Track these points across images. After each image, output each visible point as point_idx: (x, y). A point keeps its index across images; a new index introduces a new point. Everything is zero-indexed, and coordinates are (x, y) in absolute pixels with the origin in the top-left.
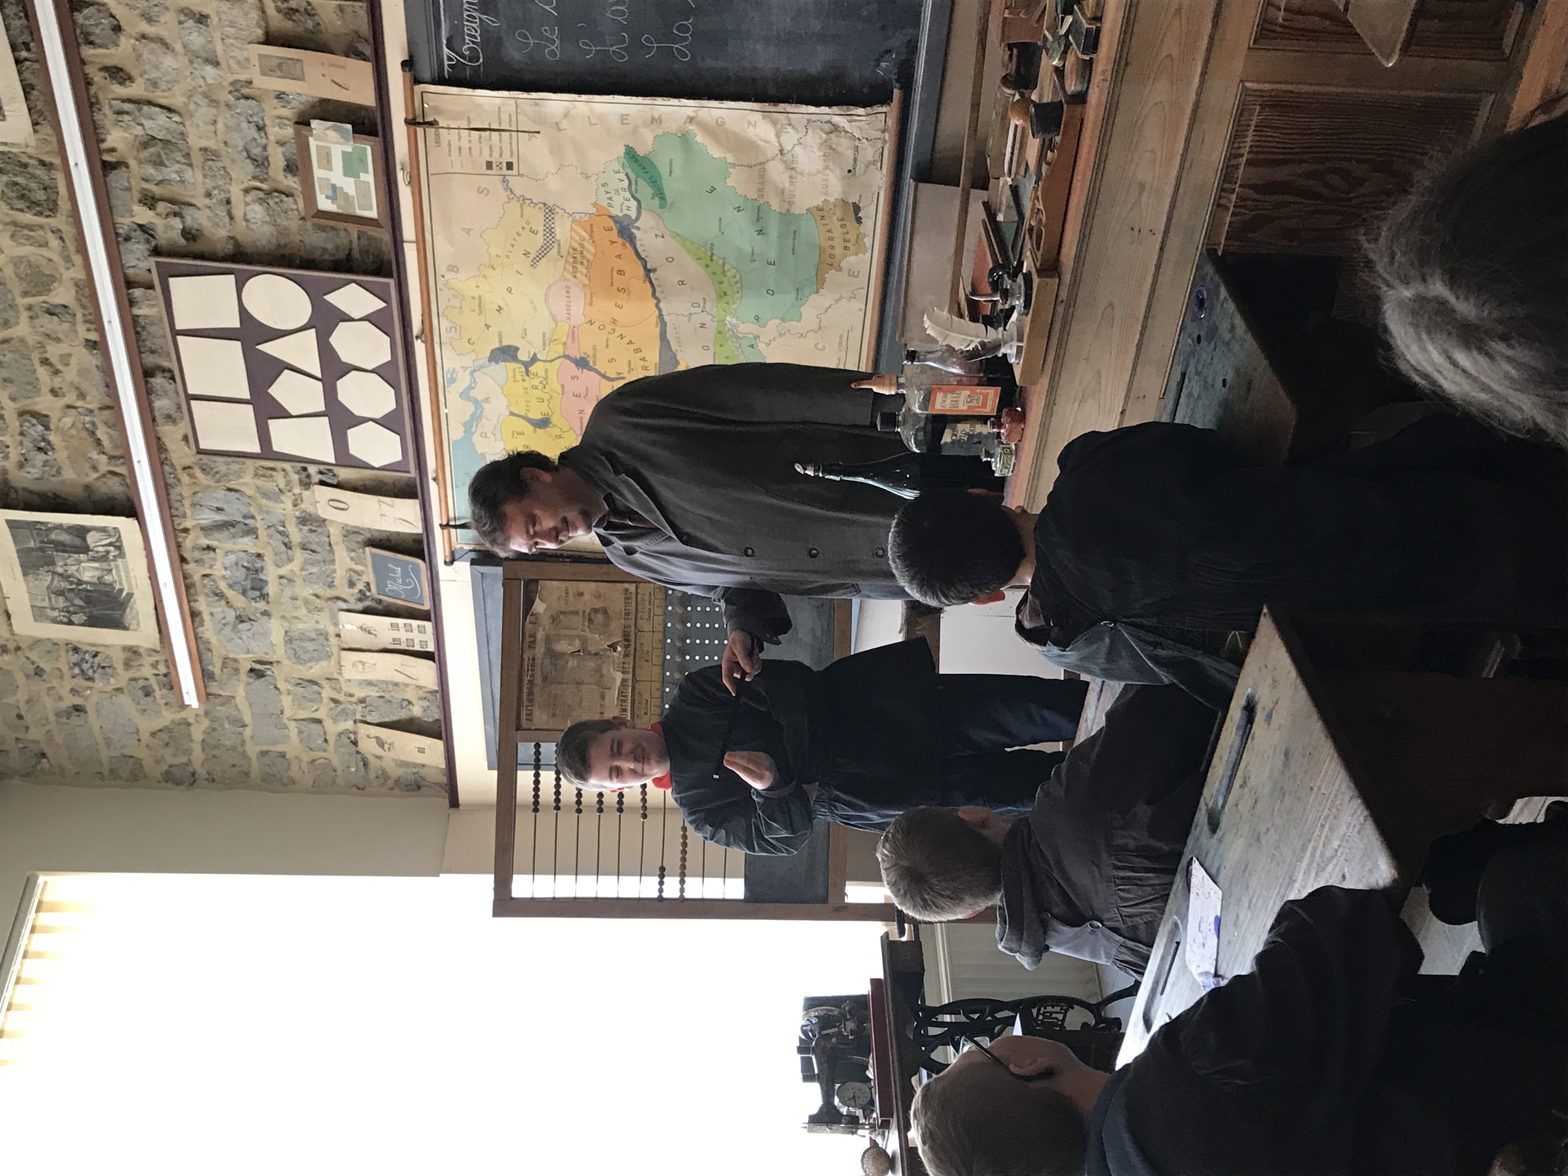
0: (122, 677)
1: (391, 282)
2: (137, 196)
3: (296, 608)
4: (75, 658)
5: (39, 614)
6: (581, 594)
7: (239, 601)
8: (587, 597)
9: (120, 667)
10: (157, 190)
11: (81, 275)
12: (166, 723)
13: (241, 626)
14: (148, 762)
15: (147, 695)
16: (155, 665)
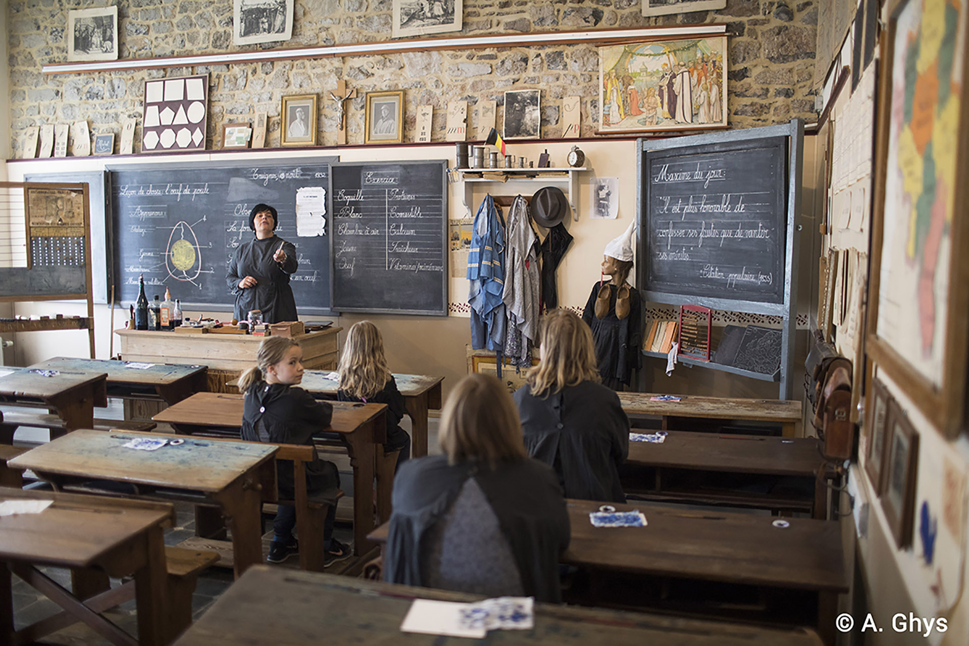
0: (54, 45)
1: (204, 149)
2: (220, 73)
3: (84, 109)
4: (59, 29)
5: (78, 20)
6: (79, 208)
7: (86, 89)
8: (78, 210)
9: (57, 45)
10: (221, 80)
11: (195, 53)
12: (35, 58)
13: (76, 90)
14: (18, 50)
15: (46, 53)
16: (58, 57)
